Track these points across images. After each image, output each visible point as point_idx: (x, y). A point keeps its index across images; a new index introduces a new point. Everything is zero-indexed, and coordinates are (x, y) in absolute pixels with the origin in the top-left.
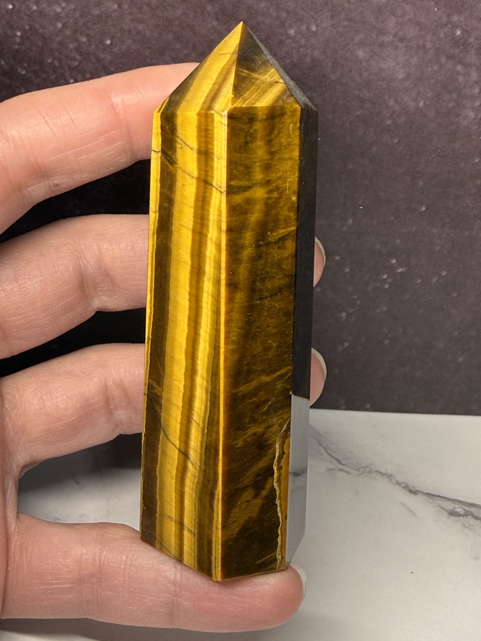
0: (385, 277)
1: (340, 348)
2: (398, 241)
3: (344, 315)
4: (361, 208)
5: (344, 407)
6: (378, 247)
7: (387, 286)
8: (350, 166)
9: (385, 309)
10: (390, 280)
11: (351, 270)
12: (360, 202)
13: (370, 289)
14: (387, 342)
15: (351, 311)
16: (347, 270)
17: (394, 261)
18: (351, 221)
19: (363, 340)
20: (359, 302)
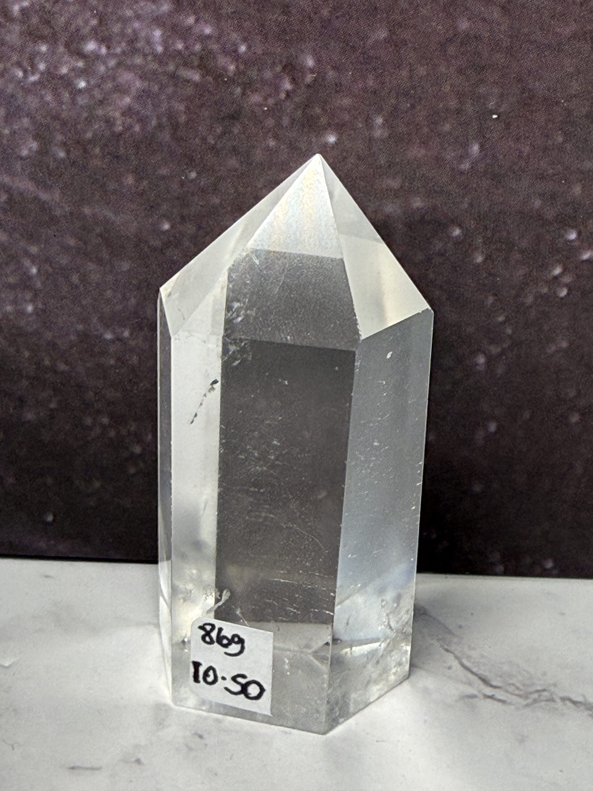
0: (557, 271)
1: (480, 435)
2: (577, 190)
3: (481, 360)
4: (495, 116)
5: (501, 568)
6: (537, 203)
7: (564, 293)
8: (464, 25)
9: (564, 344)
10: (567, 279)
11: (488, 258)
12: (491, 105)
13: (530, 300)
14: (575, 418)
15: (495, 350)
16: (480, 259)
17: (573, 236)
18: (476, 148)
19: (527, 415)
20: (509, 331)
